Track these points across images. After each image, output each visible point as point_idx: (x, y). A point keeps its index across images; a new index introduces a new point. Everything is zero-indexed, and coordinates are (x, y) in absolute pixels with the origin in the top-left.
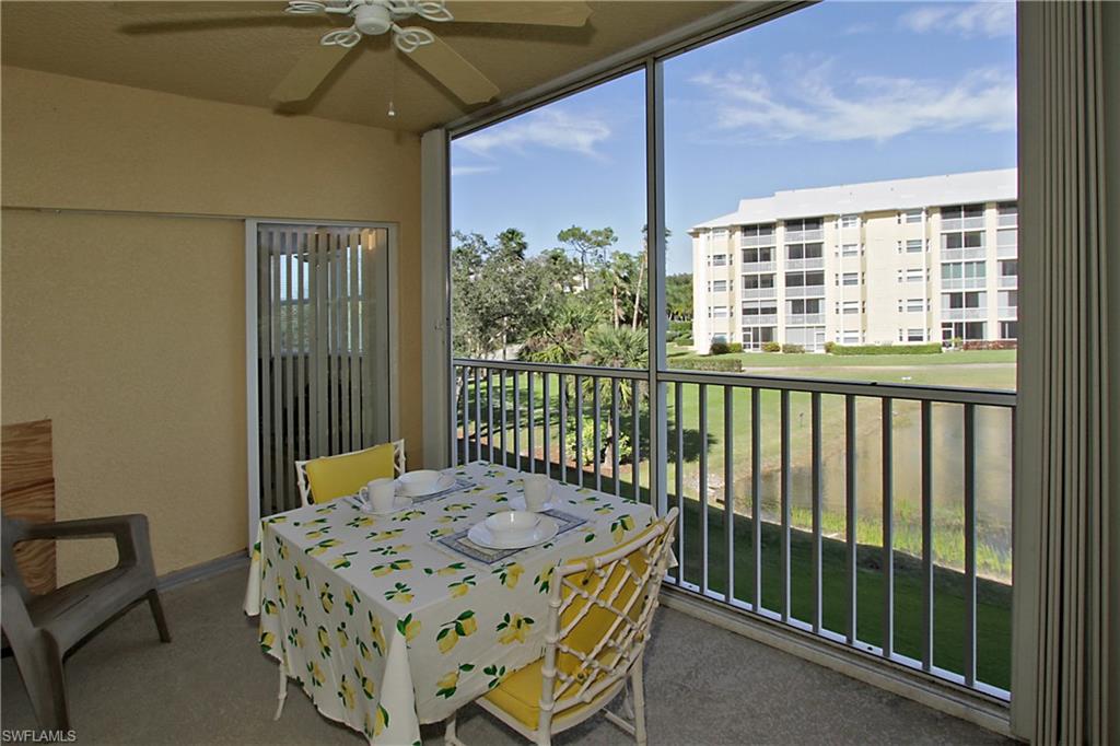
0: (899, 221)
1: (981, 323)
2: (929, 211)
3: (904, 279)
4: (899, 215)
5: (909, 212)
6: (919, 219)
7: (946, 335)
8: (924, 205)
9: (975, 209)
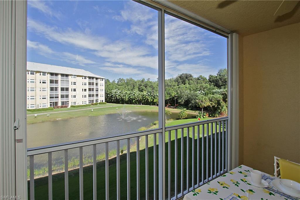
0: (40, 75)
1: (57, 102)
2: (48, 73)
3: (42, 90)
4: (40, 73)
5: (43, 73)
6: (45, 75)
7: (51, 105)
8: (47, 72)
9: (57, 74)
